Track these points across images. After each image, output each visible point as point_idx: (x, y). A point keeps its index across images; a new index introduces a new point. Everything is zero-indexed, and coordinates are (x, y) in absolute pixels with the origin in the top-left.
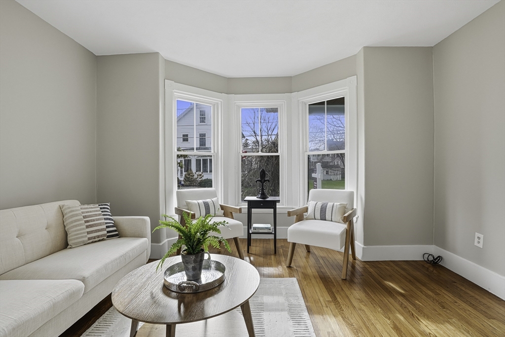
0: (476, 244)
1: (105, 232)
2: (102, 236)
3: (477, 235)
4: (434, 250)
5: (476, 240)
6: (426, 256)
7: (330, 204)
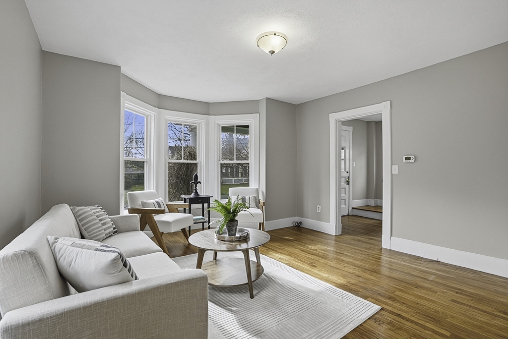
0: (318, 211)
1: (112, 229)
2: (110, 233)
3: (318, 206)
4: (297, 219)
5: (318, 209)
6: (294, 223)
7: (247, 197)
